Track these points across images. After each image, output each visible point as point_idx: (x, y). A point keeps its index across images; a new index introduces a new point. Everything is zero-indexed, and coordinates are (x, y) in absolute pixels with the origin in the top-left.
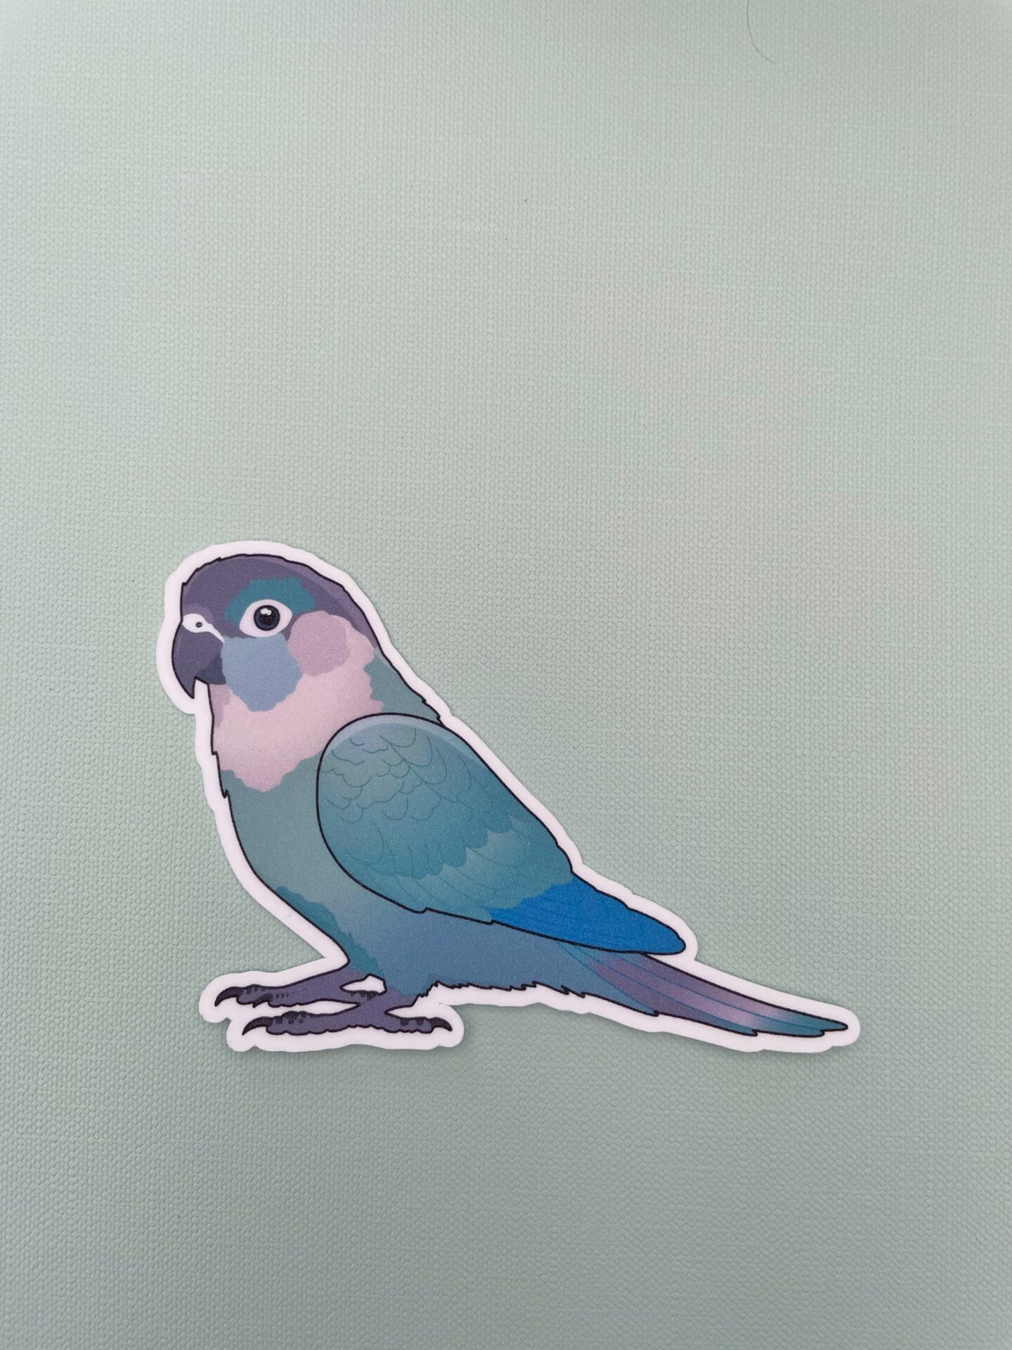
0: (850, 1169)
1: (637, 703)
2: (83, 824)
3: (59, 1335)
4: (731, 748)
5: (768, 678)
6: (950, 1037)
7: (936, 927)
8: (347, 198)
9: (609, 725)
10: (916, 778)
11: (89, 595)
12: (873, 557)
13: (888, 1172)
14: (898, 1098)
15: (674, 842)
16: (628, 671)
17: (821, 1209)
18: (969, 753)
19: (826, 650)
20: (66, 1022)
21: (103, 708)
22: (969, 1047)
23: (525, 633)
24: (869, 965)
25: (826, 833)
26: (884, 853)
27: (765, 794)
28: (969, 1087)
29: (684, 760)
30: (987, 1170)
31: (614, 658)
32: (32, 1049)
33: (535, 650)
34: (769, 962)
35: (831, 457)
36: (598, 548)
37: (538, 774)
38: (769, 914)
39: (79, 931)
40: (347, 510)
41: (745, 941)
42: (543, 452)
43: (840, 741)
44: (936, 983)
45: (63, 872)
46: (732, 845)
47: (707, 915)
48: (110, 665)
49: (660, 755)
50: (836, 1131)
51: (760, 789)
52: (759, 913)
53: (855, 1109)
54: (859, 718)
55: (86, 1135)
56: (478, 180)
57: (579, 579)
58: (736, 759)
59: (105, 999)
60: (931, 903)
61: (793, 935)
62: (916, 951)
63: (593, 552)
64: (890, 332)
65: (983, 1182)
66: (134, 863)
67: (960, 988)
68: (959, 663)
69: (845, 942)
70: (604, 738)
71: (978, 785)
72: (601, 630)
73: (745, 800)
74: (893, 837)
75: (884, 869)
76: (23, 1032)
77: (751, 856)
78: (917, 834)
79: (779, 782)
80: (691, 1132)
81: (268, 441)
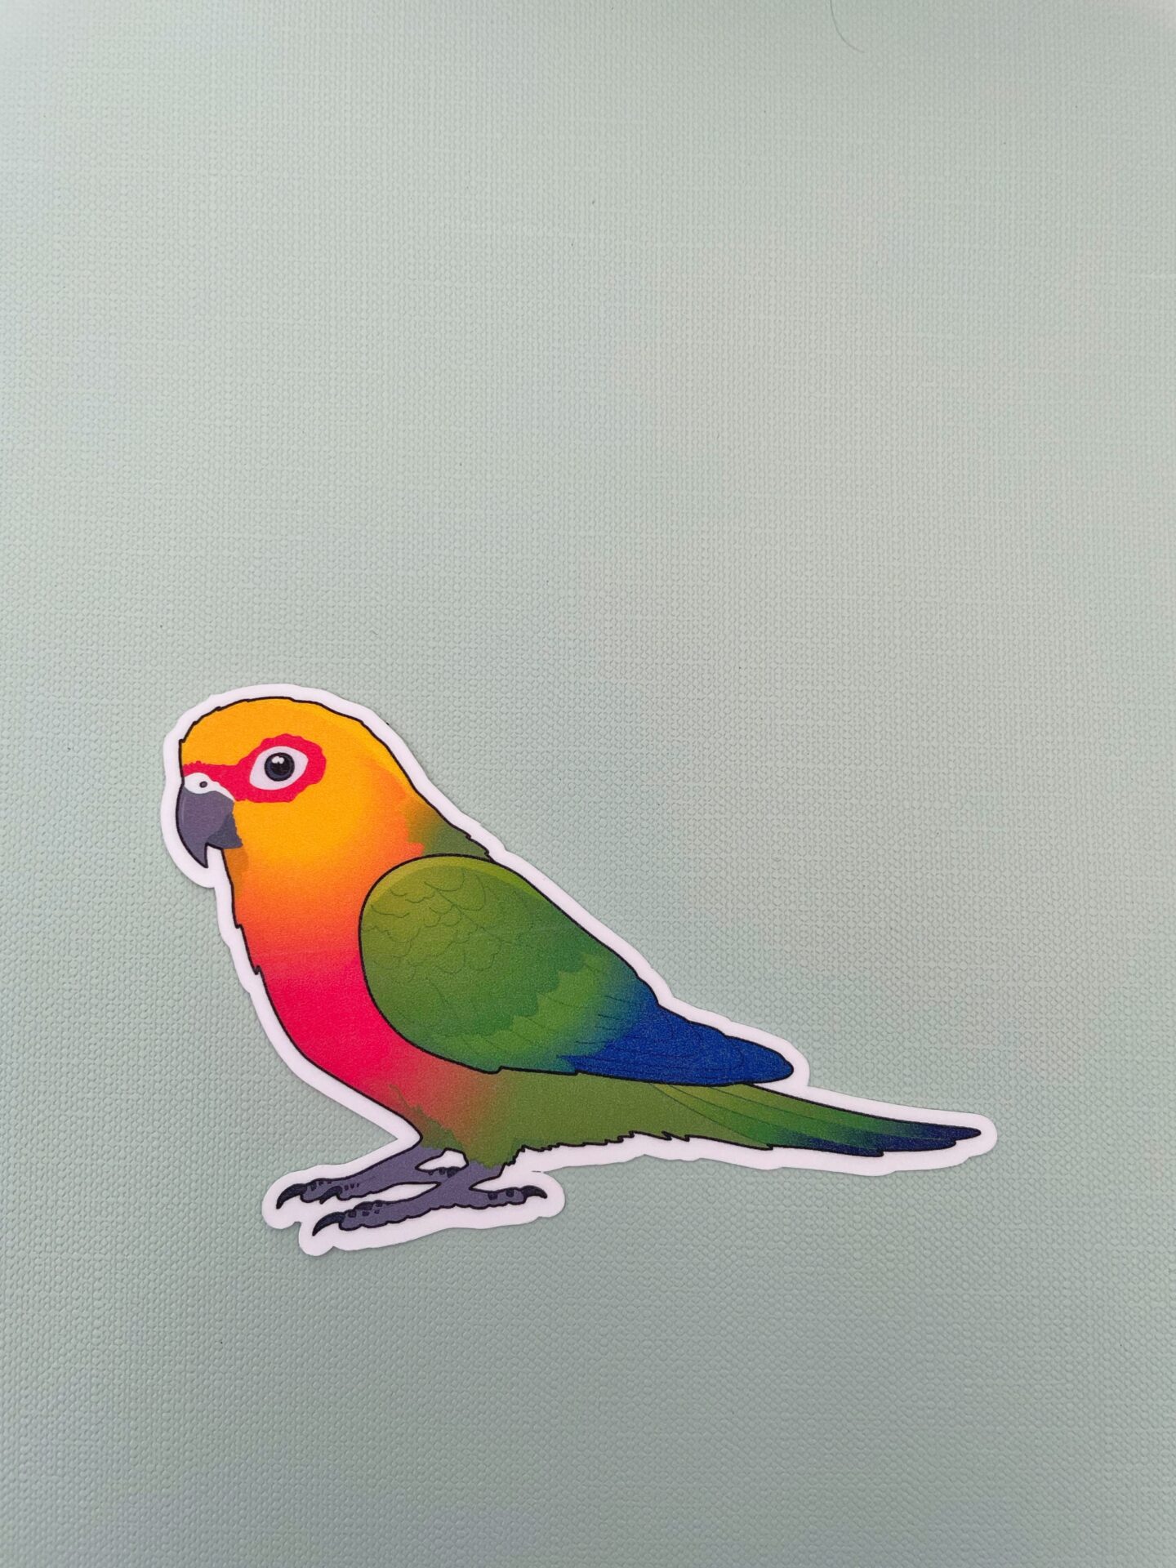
0: (976, 1267)
1: (727, 754)
2: (108, 899)
3: (82, 1485)
4: (832, 801)
5: (872, 724)
6: (1083, 1117)
7: (1064, 994)
8: (395, 201)
9: (697, 778)
10: (1037, 829)
11: (111, 643)
12: (984, 589)
13: (1019, 1270)
14: (1027, 1186)
15: (771, 906)
16: (717, 718)
17: (945, 1313)
18: (1094, 802)
19: (934, 691)
20: (90, 1123)
21: (129, 768)
22: (1104, 1127)
23: (602, 679)
24: (990, 1037)
25: (939, 893)
26: (1004, 914)
27: (870, 850)
28: (1106, 1172)
29: (781, 816)
30: (1130, 1266)
31: (700, 704)
32: (51, 1155)
33: (613, 698)
34: (880, 1038)
35: (934, 480)
36: (681, 583)
37: (618, 834)
38: (879, 983)
39: (104, 1019)
40: (400, 545)
41: (852, 1014)
42: (618, 477)
43: (952, 791)
44: (1065, 1057)
45: (84, 953)
46: (835, 908)
47: (810, 986)
48: (136, 720)
49: (754, 810)
50: (958, 1225)
51: (865, 845)
52: (867, 983)
53: (980, 1199)
54: (972, 765)
55: (113, 1251)
56: (540, 181)
57: (659, 617)
58: (838, 813)
59: (135, 1096)
60: (1058, 968)
61: (905, 1007)
62: (1043, 1021)
63: (675, 588)
64: (996, 343)
65: (1125, 1280)
66: (166, 942)
67: (1092, 1061)
68: (1080, 703)
69: (964, 1013)
70: (691, 793)
71: (1105, 836)
72: (686, 674)
73: (849, 858)
74: (1013, 895)
75: (1004, 931)
76: (41, 1136)
77: (857, 919)
78: (1040, 892)
79: (886, 838)
80: (798, 1230)
81: (311, 469)
